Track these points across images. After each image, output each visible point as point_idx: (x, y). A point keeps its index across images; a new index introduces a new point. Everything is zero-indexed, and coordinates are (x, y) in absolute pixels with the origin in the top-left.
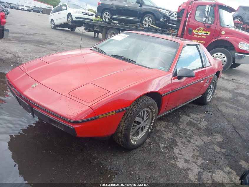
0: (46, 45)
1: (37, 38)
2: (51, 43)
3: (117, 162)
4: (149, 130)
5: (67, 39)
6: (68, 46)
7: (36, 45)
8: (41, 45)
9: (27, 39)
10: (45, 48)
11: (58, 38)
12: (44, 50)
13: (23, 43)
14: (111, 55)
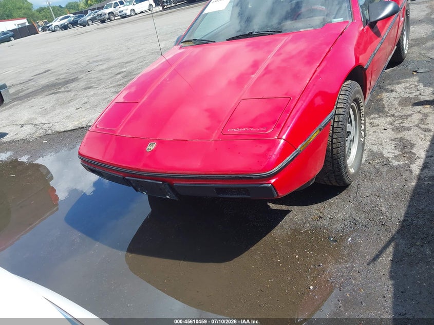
0: (68, 85)
1: (44, 81)
2: (72, 79)
3: (343, 214)
4: (361, 139)
5: (91, 61)
6: (102, 70)
7: (53, 93)
8: (59, 89)
9: (29, 91)
10: (70, 91)
11: (76, 66)
12: (72, 94)
13: (30, 100)
14: (227, 40)
